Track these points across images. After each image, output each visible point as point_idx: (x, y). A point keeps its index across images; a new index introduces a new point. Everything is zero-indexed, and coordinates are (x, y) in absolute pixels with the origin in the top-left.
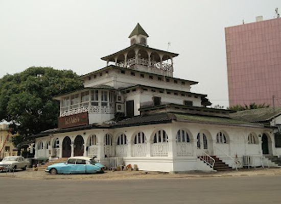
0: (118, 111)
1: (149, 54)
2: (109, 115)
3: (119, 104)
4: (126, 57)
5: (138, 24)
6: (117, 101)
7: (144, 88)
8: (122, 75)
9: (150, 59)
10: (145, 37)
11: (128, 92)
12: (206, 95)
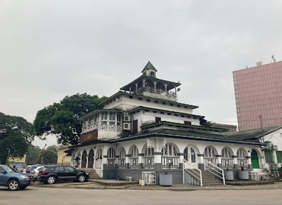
0: (125, 129)
1: (155, 83)
2: (116, 132)
3: (126, 123)
4: (137, 86)
5: (149, 62)
6: (125, 120)
7: (146, 110)
8: (131, 100)
9: (155, 87)
10: (154, 71)
11: (134, 113)
12: (204, 117)
